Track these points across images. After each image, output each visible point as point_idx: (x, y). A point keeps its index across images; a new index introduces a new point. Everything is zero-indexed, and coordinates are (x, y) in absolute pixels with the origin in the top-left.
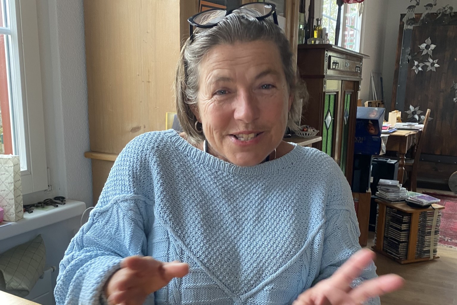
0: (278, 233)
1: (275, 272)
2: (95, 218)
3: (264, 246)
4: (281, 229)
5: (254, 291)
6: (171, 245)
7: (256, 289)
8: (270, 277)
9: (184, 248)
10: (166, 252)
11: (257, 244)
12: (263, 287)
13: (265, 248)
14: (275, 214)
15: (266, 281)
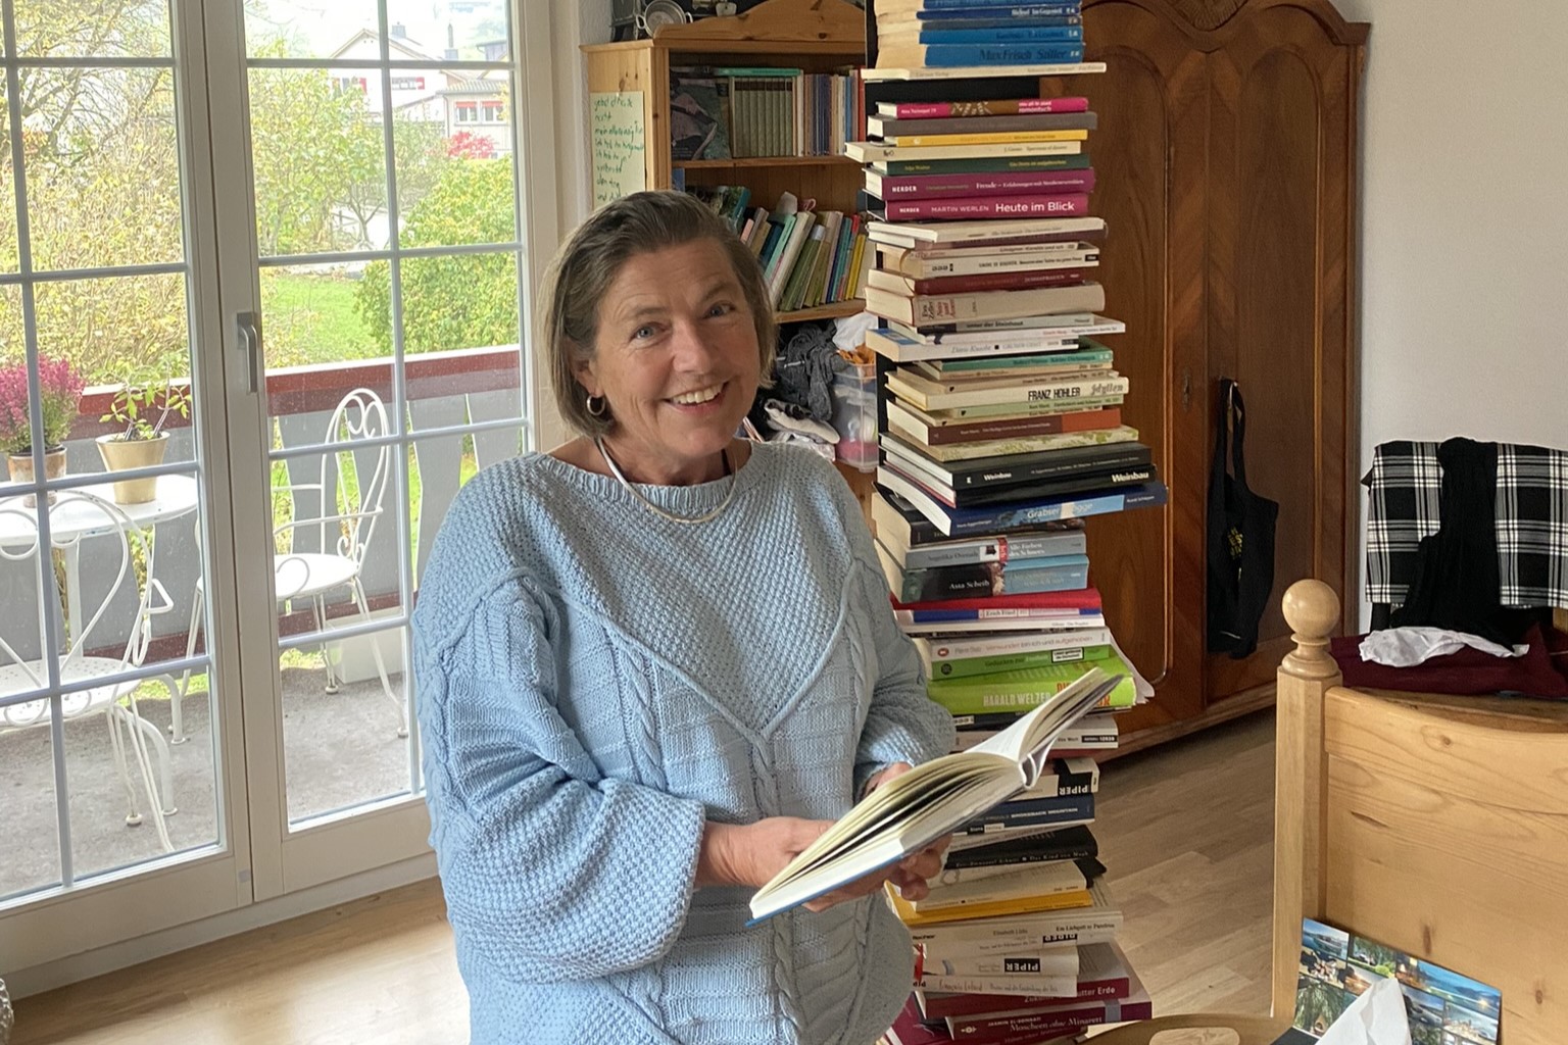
0: (794, 596)
1: (812, 669)
2: (444, 664)
3: (777, 626)
4: (795, 589)
5: (781, 715)
6: (620, 657)
7: (786, 709)
8: (806, 680)
9: (648, 653)
10: (613, 673)
11: (764, 626)
12: (798, 705)
13: (780, 629)
14: (776, 564)
15: (800, 690)
